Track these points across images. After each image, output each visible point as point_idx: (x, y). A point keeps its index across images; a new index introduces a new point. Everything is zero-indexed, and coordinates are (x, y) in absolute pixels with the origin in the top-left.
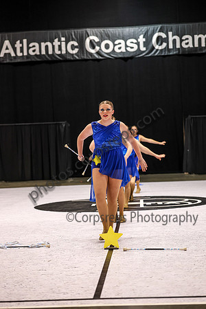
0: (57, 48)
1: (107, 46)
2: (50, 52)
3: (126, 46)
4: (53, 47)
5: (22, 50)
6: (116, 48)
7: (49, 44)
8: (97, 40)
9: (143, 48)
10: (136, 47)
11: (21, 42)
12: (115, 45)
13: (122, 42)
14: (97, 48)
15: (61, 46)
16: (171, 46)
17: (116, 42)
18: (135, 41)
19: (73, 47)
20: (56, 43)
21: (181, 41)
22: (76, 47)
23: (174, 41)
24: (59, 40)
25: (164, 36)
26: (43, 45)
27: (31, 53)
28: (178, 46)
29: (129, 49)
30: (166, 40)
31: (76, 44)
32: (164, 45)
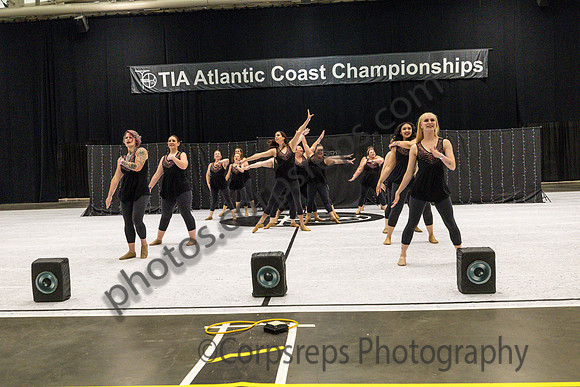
0: (245, 76)
1: (291, 75)
2: (240, 81)
3: (309, 75)
4: (242, 76)
5: (214, 80)
6: (299, 76)
7: (239, 74)
8: (282, 69)
9: (323, 78)
10: (317, 76)
11: (213, 72)
12: (298, 74)
13: (305, 71)
14: (282, 77)
15: (249, 75)
16: (349, 76)
17: (300, 71)
18: (316, 70)
19: (260, 76)
20: (245, 73)
21: (359, 72)
22: (263, 76)
23: (352, 71)
24: (248, 70)
25: (343, 66)
26: (233, 74)
27: (222, 82)
28: (356, 76)
29: (311, 78)
30: (345, 70)
31: (263, 73)
32: (343, 74)
